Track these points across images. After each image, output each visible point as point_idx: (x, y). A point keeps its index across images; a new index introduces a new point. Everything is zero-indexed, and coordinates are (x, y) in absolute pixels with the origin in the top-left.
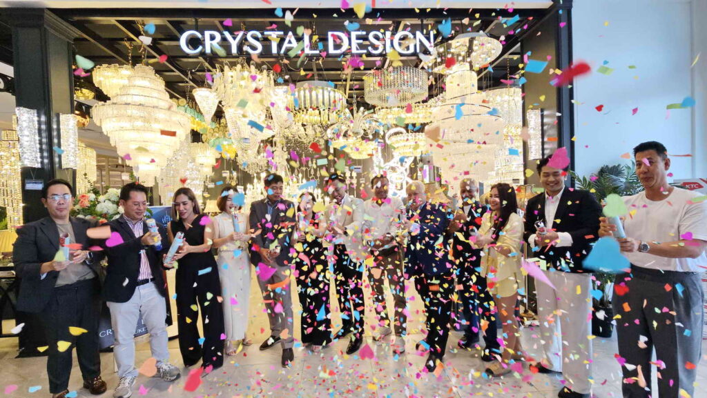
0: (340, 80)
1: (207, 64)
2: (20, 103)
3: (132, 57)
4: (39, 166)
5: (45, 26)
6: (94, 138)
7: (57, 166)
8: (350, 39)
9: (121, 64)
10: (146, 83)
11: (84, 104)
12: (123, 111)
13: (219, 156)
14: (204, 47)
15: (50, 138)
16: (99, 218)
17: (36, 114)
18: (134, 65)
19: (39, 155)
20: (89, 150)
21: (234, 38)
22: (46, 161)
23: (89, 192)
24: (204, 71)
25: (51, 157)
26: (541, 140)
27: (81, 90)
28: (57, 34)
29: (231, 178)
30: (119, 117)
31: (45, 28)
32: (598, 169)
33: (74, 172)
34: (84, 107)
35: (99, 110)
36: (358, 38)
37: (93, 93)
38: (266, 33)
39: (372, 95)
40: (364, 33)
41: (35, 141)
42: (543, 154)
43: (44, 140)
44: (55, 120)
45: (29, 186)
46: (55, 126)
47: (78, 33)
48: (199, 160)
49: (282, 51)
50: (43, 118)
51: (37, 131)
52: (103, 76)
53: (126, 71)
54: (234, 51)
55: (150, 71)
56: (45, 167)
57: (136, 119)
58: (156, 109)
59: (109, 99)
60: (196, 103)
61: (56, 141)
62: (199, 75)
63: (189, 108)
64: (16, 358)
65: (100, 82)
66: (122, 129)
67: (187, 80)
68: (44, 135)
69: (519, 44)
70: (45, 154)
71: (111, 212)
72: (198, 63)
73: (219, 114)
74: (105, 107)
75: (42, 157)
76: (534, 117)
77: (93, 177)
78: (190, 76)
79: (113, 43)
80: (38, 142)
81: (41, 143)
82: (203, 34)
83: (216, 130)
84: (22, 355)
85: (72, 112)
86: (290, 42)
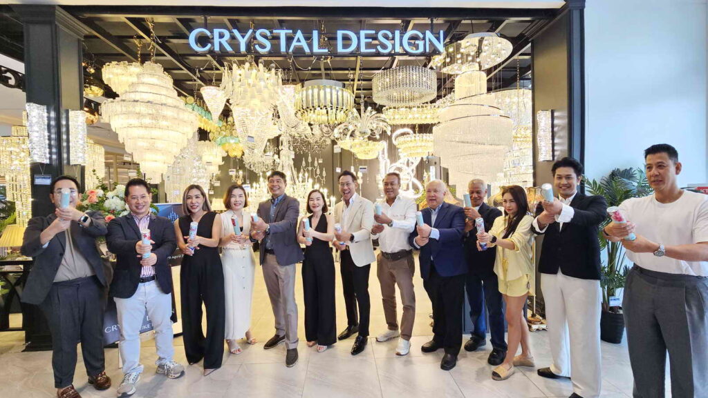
0: (348, 80)
1: (215, 63)
2: (29, 100)
3: (141, 54)
4: (47, 161)
5: (56, 23)
6: (103, 135)
7: (65, 162)
8: (359, 39)
9: (130, 61)
10: (154, 80)
11: (93, 101)
12: (131, 108)
13: (225, 155)
14: (213, 44)
15: (59, 134)
16: (107, 213)
17: (46, 110)
18: (142, 62)
19: (47, 150)
20: (97, 147)
21: (243, 37)
22: (54, 157)
23: (97, 188)
24: (212, 69)
25: (59, 154)
26: (551, 142)
27: (90, 87)
28: (67, 31)
29: (237, 177)
30: (128, 113)
31: (56, 25)
32: (609, 172)
33: (83, 169)
34: (93, 104)
35: (107, 106)
36: (367, 37)
37: (102, 91)
38: (275, 31)
39: (380, 94)
40: (374, 32)
41: (44, 136)
42: (553, 156)
43: (53, 136)
44: (64, 116)
45: (39, 181)
46: (64, 122)
47: (87, 30)
48: (206, 158)
49: (291, 50)
50: (53, 114)
51: (46, 127)
52: (113, 74)
53: (135, 68)
54: (243, 49)
55: (159, 68)
56: (54, 163)
57: (144, 116)
58: (164, 107)
59: (118, 96)
60: (204, 102)
61: (64, 137)
62: (207, 74)
63: (196, 107)
64: (22, 351)
65: (109, 79)
66: (130, 126)
67: (195, 78)
68: (53, 130)
69: (530, 44)
70: (54, 150)
71: (119, 208)
72: (207, 61)
73: (226, 113)
74: (114, 104)
75: (51, 153)
76: (544, 119)
77: (102, 173)
78: (197, 73)
79: (121, 40)
80: (47, 137)
81: (50, 139)
82: (212, 32)
83: (224, 128)
84: (28, 349)
85: (81, 109)
86: (299, 40)
